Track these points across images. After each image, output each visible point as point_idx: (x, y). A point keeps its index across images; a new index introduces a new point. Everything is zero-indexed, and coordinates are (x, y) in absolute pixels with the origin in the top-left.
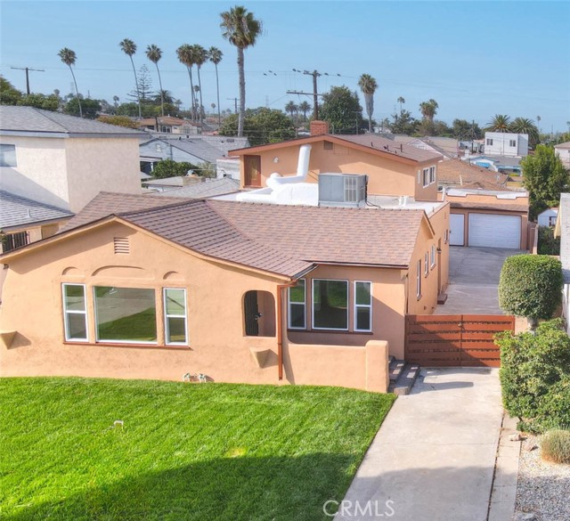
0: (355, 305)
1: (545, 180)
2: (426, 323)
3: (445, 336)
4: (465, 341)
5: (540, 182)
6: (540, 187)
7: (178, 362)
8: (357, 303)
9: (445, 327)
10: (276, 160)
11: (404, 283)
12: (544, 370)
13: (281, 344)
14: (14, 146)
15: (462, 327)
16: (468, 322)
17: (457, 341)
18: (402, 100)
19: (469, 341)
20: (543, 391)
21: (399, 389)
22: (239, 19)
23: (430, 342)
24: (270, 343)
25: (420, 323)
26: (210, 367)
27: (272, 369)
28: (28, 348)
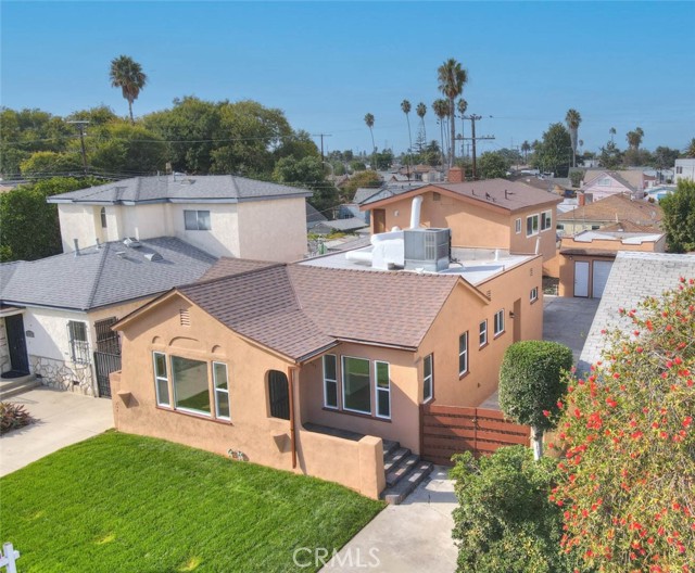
0: (377, 388)
1: (684, 219)
2: (440, 415)
3: (459, 432)
4: (479, 440)
5: (678, 222)
6: (679, 227)
7: (225, 436)
8: (379, 386)
9: (459, 422)
10: (396, 213)
11: (417, 367)
13: (294, 430)
14: (208, 212)
15: (476, 423)
16: (483, 418)
17: (471, 439)
18: (614, 131)
19: (484, 440)
21: (390, 497)
22: (450, 71)
23: (445, 437)
24: (284, 426)
25: (435, 414)
26: (246, 444)
27: (289, 455)
28: (139, 408)
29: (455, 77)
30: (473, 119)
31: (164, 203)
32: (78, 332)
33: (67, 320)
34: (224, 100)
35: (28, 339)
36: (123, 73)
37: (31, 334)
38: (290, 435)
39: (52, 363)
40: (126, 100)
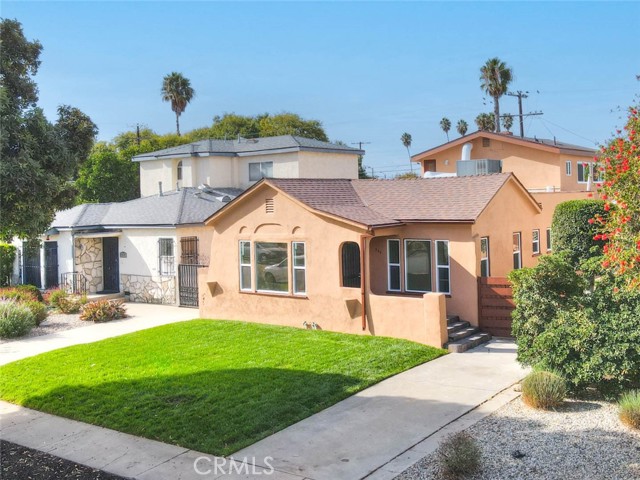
0: (437, 266)
2: (496, 286)
7: (300, 310)
8: (439, 264)
10: (447, 162)
11: (475, 241)
12: (539, 302)
13: (364, 294)
14: (271, 163)
20: (541, 329)
21: (453, 347)
22: (493, 70)
23: (502, 308)
24: (356, 293)
25: (491, 286)
26: (319, 316)
27: (359, 320)
28: (222, 296)
29: (498, 75)
30: (520, 96)
31: (232, 157)
32: (166, 248)
33: (157, 238)
34: (263, 114)
35: (121, 259)
36: (174, 88)
37: (124, 255)
38: (361, 301)
39: (140, 279)
40: (174, 113)
